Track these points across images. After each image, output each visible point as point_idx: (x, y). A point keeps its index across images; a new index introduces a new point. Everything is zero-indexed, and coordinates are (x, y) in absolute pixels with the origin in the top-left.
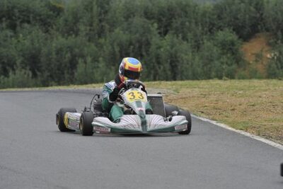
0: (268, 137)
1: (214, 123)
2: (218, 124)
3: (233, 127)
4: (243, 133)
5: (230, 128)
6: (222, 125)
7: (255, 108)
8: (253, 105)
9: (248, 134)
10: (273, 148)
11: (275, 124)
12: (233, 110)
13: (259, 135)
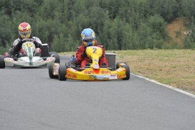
0: (185, 89)
1: (148, 79)
2: (150, 80)
3: (161, 82)
4: (167, 86)
5: (158, 83)
6: (153, 81)
7: (176, 69)
8: (174, 67)
9: (171, 87)
10: (188, 96)
11: (189, 80)
12: (161, 70)
13: (178, 88)
